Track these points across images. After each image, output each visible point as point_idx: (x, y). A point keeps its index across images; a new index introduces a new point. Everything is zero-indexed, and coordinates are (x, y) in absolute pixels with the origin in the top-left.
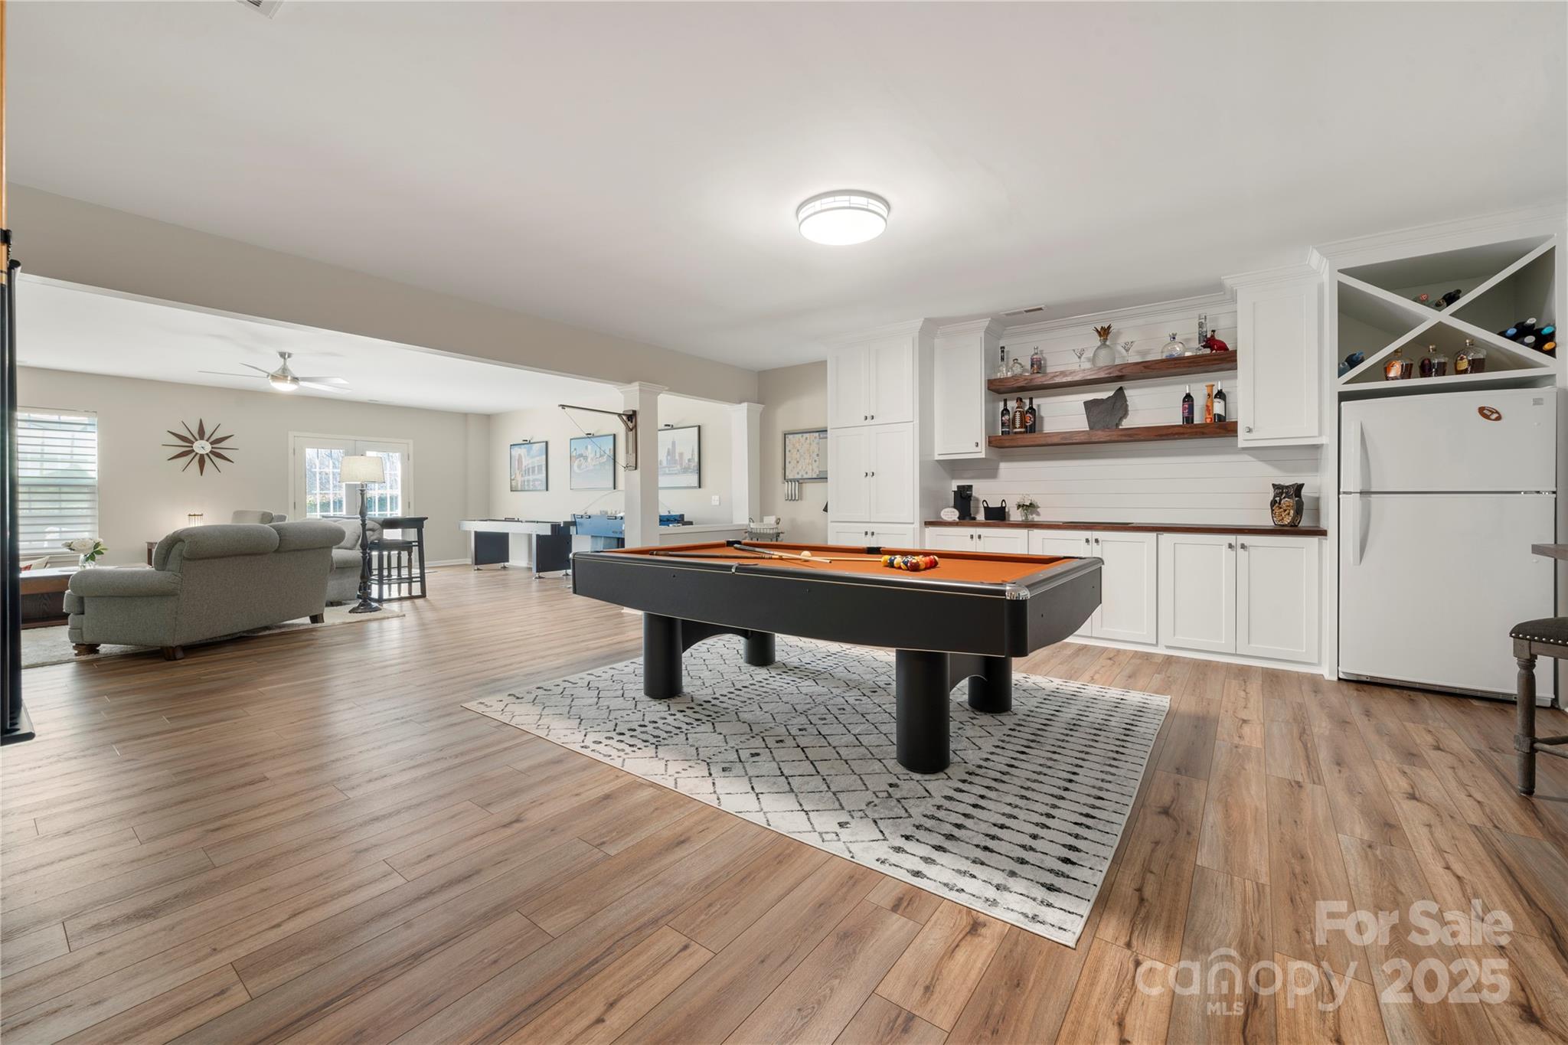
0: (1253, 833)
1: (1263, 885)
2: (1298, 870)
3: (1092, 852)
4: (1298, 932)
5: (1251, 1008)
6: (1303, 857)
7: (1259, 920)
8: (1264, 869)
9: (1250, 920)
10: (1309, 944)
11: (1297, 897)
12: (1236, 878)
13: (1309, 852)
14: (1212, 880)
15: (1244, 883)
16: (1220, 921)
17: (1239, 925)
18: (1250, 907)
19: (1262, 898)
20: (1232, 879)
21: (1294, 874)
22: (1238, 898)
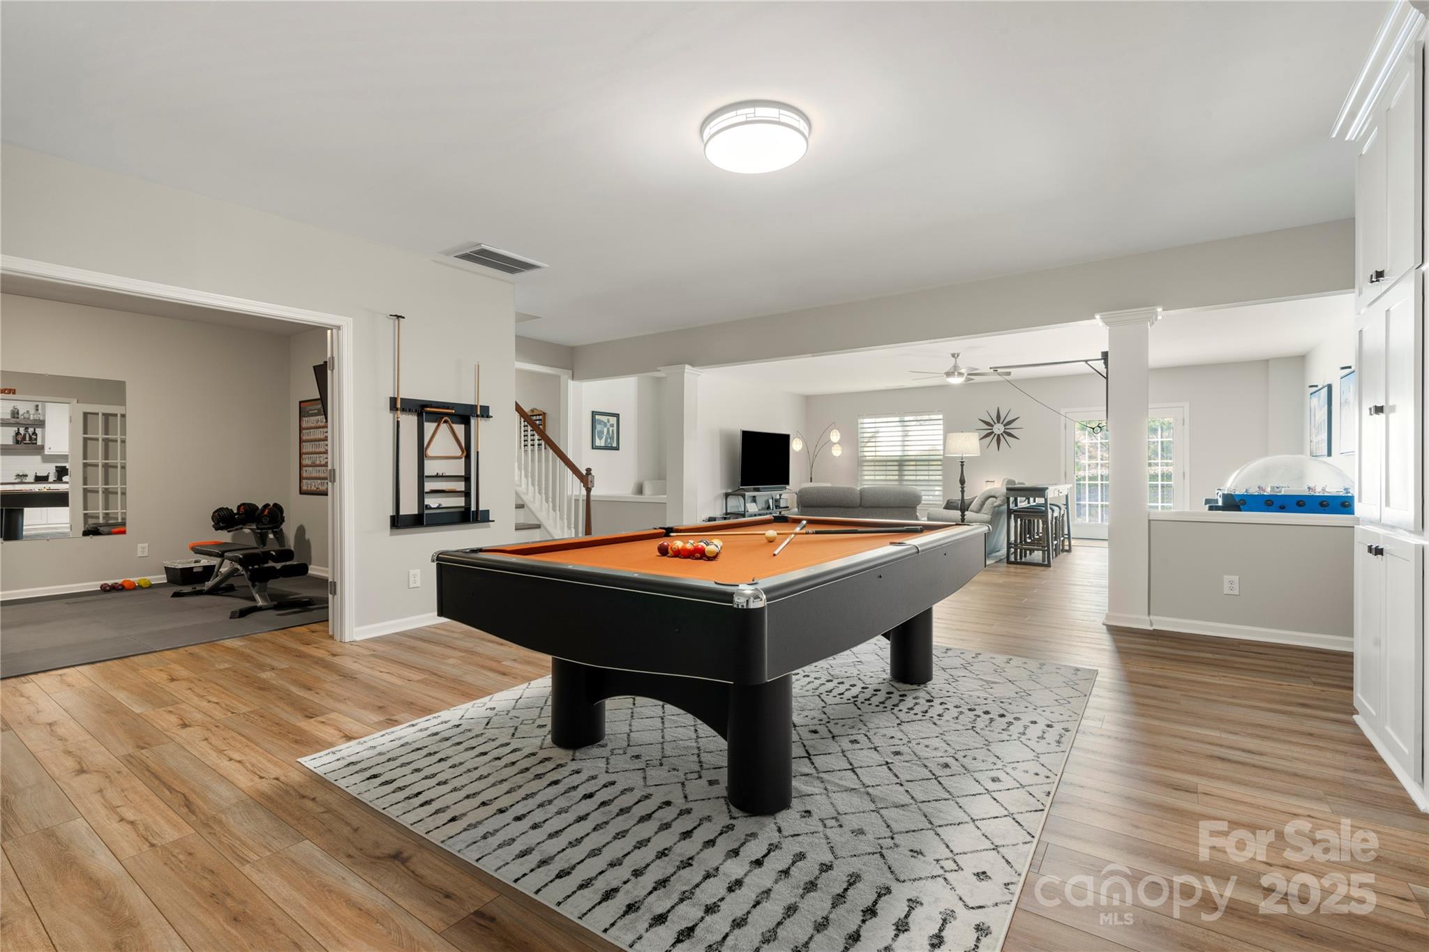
0: (305, 905)
1: (244, 865)
2: (229, 902)
3: (373, 790)
4: (190, 854)
5: (188, 803)
6: (235, 919)
7: (222, 840)
8: (256, 878)
9: (228, 836)
10: (178, 853)
11: (210, 877)
12: (268, 853)
13: (233, 931)
14: (282, 839)
15: (258, 855)
16: (246, 822)
17: (232, 829)
18: (237, 843)
19: (235, 856)
20: (270, 851)
21: (228, 894)
22: (250, 842)
